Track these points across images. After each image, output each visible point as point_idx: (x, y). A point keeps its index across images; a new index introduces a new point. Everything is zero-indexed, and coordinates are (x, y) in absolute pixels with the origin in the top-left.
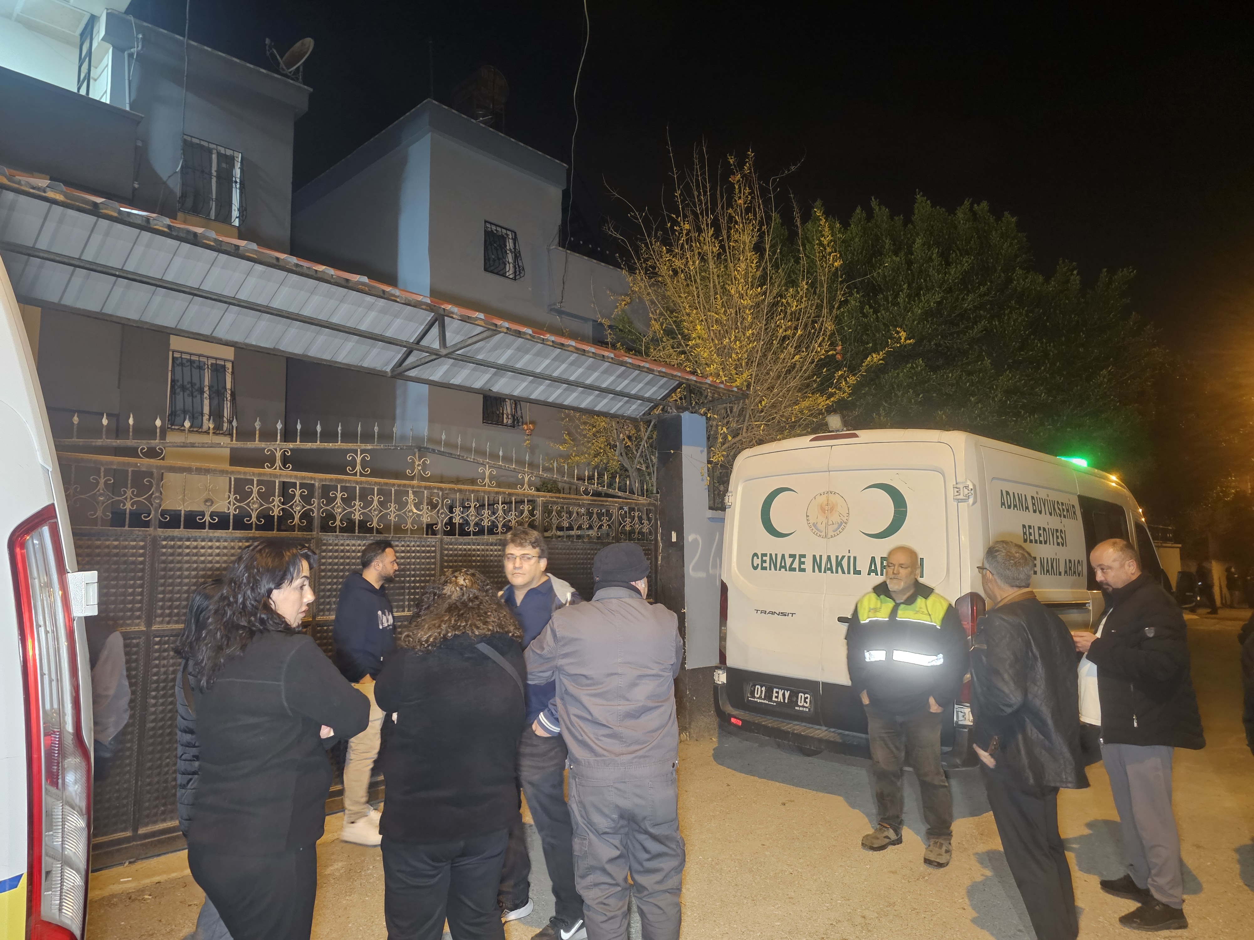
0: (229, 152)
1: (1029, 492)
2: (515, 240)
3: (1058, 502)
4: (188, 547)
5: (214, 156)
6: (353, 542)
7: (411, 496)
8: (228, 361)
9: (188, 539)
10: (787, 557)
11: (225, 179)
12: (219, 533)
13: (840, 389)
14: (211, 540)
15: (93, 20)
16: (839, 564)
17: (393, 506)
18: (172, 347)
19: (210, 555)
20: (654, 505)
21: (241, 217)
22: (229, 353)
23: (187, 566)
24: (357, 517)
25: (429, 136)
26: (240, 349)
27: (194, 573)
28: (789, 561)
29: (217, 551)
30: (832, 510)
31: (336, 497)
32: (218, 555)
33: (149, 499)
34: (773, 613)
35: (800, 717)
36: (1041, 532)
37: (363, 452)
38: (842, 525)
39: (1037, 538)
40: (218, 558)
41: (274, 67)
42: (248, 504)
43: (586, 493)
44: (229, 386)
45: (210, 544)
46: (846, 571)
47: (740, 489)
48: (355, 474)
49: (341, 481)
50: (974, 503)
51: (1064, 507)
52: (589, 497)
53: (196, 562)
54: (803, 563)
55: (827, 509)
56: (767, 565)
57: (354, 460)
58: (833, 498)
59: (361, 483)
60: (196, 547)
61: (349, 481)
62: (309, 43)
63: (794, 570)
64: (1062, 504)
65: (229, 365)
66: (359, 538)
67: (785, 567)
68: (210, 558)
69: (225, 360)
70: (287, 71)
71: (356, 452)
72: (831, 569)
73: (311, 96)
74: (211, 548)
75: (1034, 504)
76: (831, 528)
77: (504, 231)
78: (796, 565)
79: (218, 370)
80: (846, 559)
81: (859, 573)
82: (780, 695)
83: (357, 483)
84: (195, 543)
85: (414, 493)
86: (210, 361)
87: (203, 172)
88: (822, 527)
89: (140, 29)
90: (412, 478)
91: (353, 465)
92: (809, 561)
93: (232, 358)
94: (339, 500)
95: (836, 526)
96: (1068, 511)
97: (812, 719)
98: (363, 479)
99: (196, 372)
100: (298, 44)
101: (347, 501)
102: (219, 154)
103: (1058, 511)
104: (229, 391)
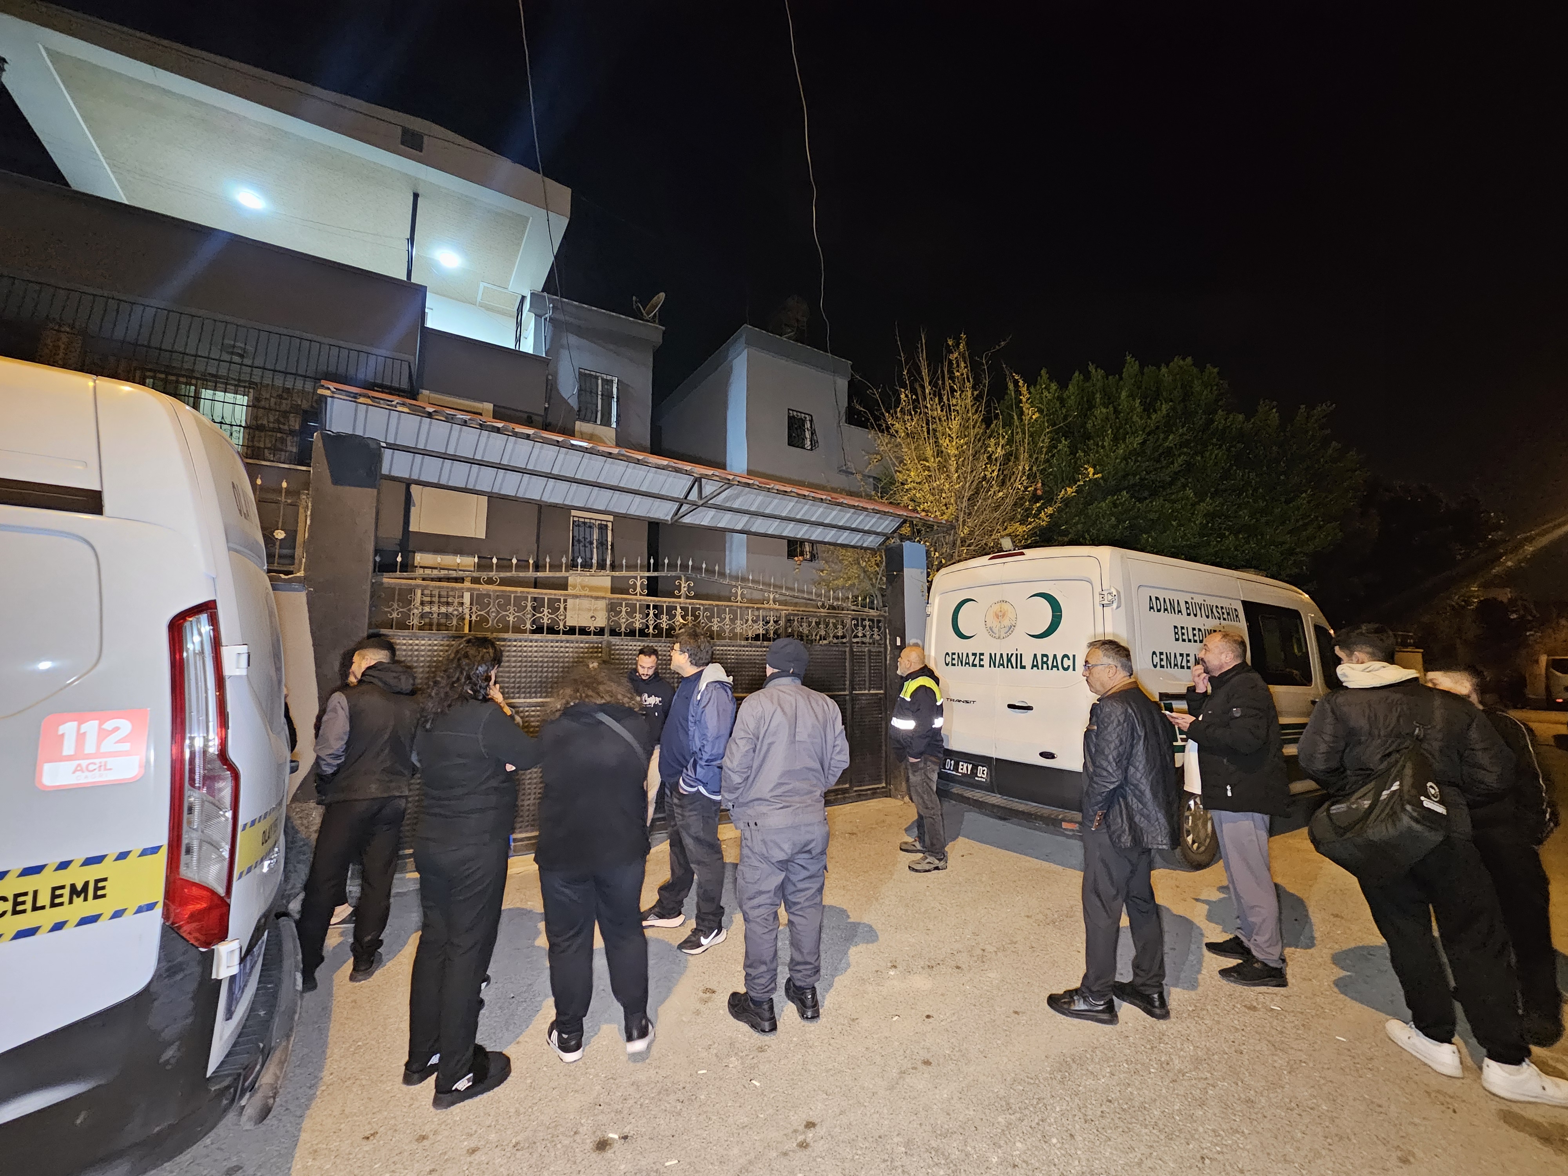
0: (609, 378)
1: (1182, 598)
2: (811, 421)
3: (1217, 607)
4: (515, 646)
5: (600, 381)
6: (635, 643)
7: (679, 610)
9: (515, 641)
10: (970, 655)
11: (608, 397)
12: (536, 636)
13: (1039, 519)
14: (531, 641)
15: (523, 298)
16: (1009, 660)
17: (665, 617)
18: (572, 516)
19: (531, 652)
20: (882, 616)
21: (618, 422)
22: (609, 518)
23: (514, 659)
24: (637, 625)
25: (746, 351)
27: (519, 664)
28: (971, 658)
29: (536, 649)
30: (1003, 616)
31: (621, 611)
32: (536, 652)
33: (487, 613)
34: (959, 701)
35: (979, 786)
36: (1196, 632)
37: (641, 578)
38: (1012, 628)
39: (1191, 637)
40: (536, 654)
41: (637, 315)
42: (557, 616)
43: (823, 606)
44: (610, 539)
45: (530, 644)
46: (1014, 666)
47: (937, 601)
48: (636, 594)
49: (625, 599)
50: (1117, 608)
51: (1224, 611)
52: (825, 610)
53: (520, 656)
54: (982, 660)
55: (1000, 616)
56: (955, 662)
57: (635, 584)
58: (1005, 606)
59: (640, 600)
60: (520, 646)
61: (631, 599)
62: (662, 295)
63: (975, 666)
64: (1222, 608)
65: (610, 524)
66: (639, 641)
67: (968, 663)
68: (530, 654)
69: (607, 523)
70: (647, 318)
71: (636, 578)
72: (1003, 665)
73: (664, 333)
74: (531, 647)
75: (1187, 608)
76: (1003, 631)
77: (803, 415)
78: (977, 662)
79: (603, 528)
80: (1014, 656)
81: (1023, 667)
82: (965, 768)
83: (637, 600)
84: (520, 644)
85: (681, 608)
86: (598, 523)
87: (591, 392)
88: (996, 630)
89: (551, 301)
90: (679, 597)
91: (634, 587)
92: (986, 658)
93: (612, 521)
94: (623, 613)
95: (1007, 629)
96: (1228, 614)
97: (989, 787)
98: (642, 597)
99: (588, 530)
100: (656, 298)
101: (631, 614)
102: (603, 379)
103: (1216, 614)
104: (610, 543)
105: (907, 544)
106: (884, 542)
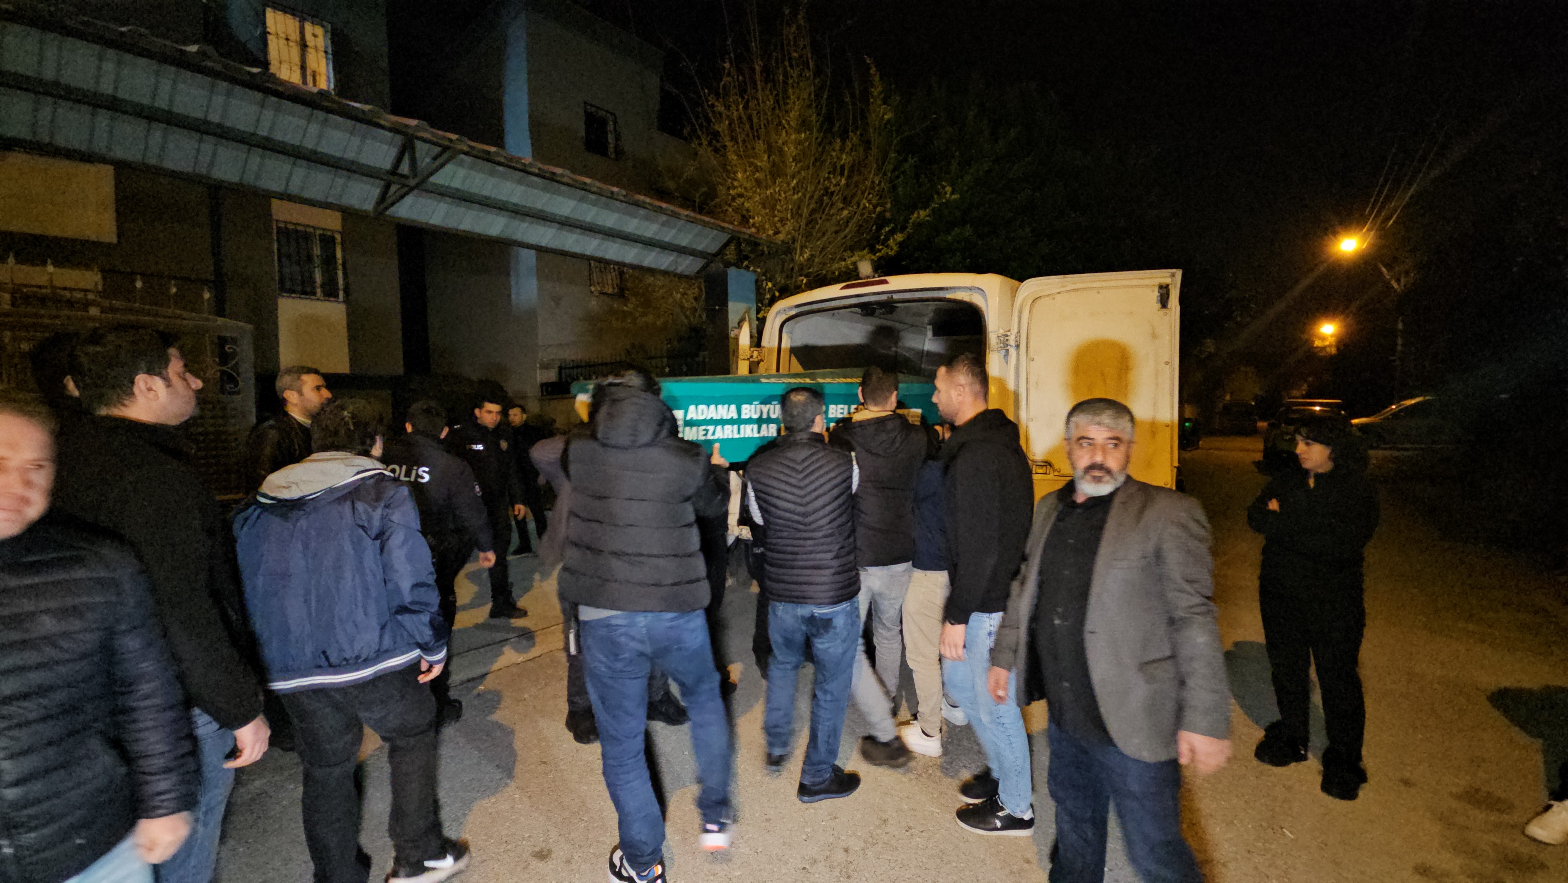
2: (615, 123)
8: (337, 231)
13: (887, 246)
18: (275, 216)
26: (346, 213)
44: (339, 255)
65: (338, 237)
69: (333, 231)
77: (604, 113)
79: (327, 241)
86: (318, 232)
93: (340, 227)
99: (303, 243)
104: (340, 261)
105: (732, 272)
106: (704, 268)
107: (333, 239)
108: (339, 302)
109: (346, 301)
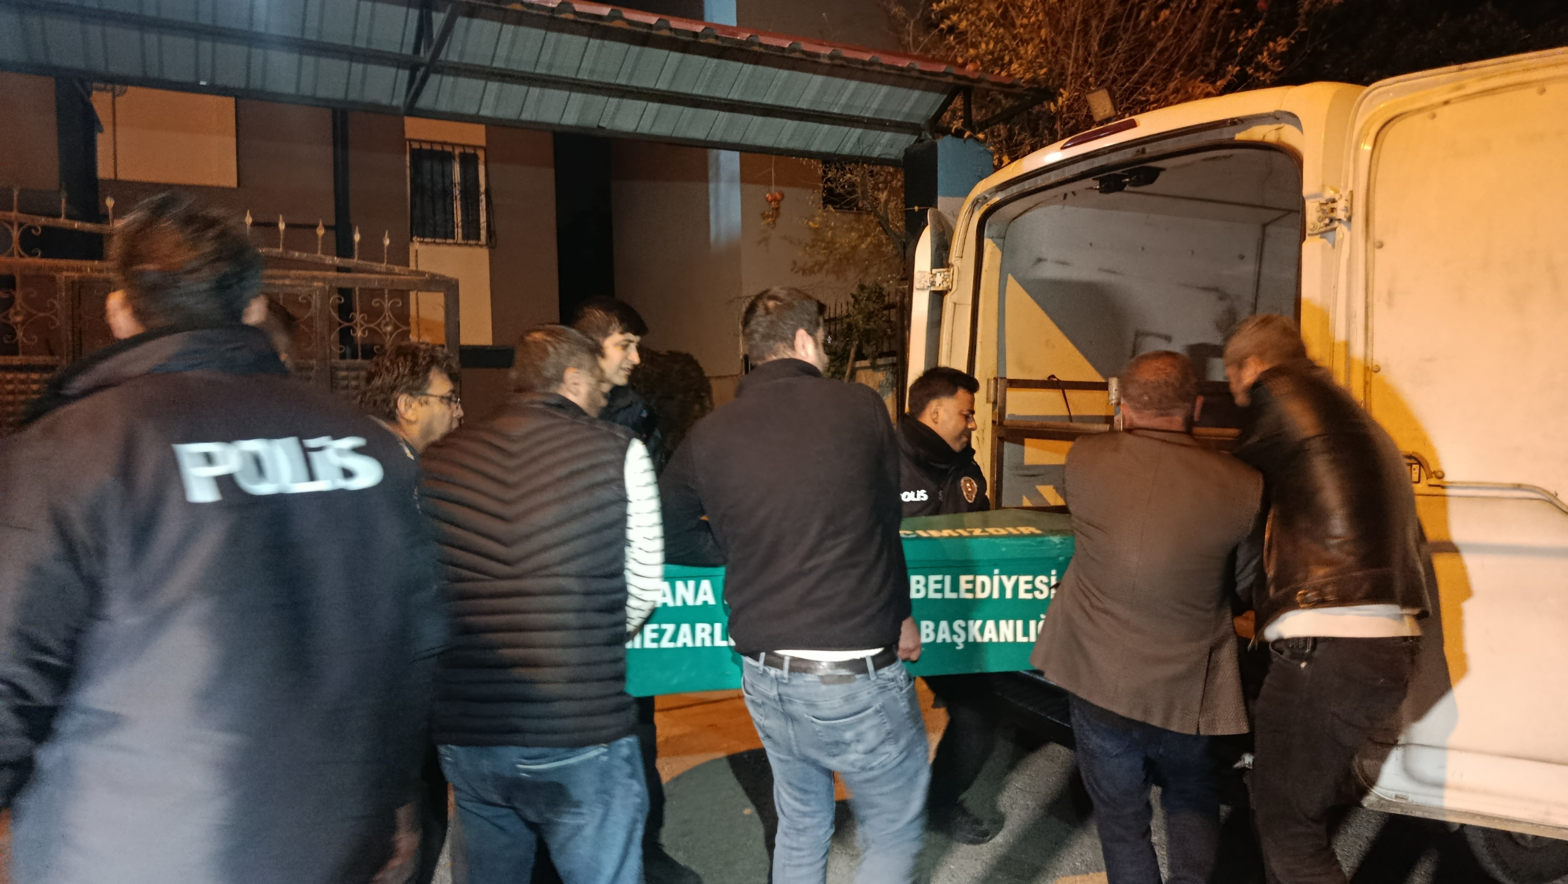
8: (480, 147)
18: (408, 135)
22: (476, 135)
26: (493, 124)
44: (482, 181)
65: (481, 154)
69: (475, 147)
79: (469, 161)
86: (457, 151)
93: (483, 143)
104: (482, 189)
106: (911, 147)
107: (475, 157)
108: (481, 246)
109: (492, 243)
